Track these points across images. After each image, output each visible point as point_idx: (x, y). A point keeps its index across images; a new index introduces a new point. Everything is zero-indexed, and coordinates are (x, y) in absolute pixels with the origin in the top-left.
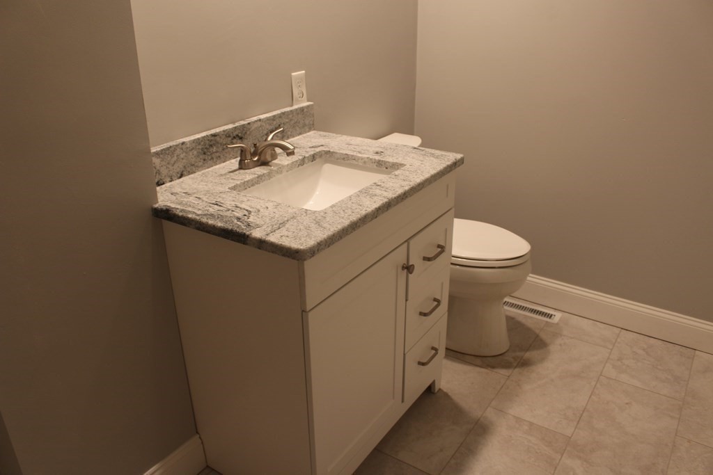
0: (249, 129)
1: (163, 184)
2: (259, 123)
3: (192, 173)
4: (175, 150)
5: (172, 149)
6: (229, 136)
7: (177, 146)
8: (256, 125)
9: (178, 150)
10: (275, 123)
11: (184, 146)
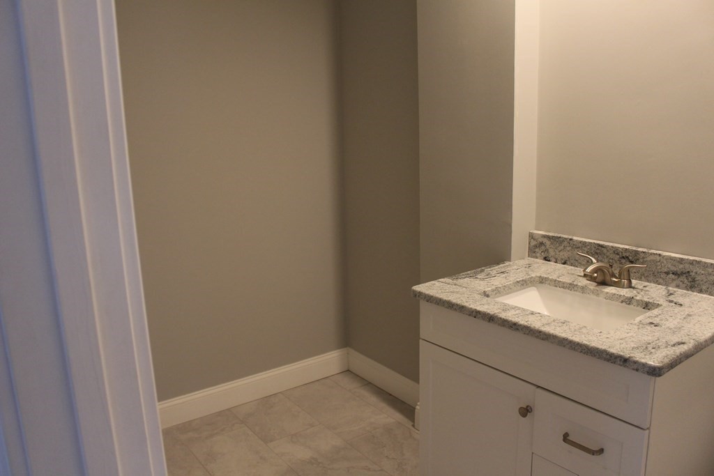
0: (643, 258)
1: (549, 261)
2: (658, 258)
3: (574, 266)
4: (563, 241)
5: (561, 239)
6: (618, 254)
7: (566, 239)
8: (652, 258)
9: (566, 242)
10: (681, 266)
11: (571, 242)
